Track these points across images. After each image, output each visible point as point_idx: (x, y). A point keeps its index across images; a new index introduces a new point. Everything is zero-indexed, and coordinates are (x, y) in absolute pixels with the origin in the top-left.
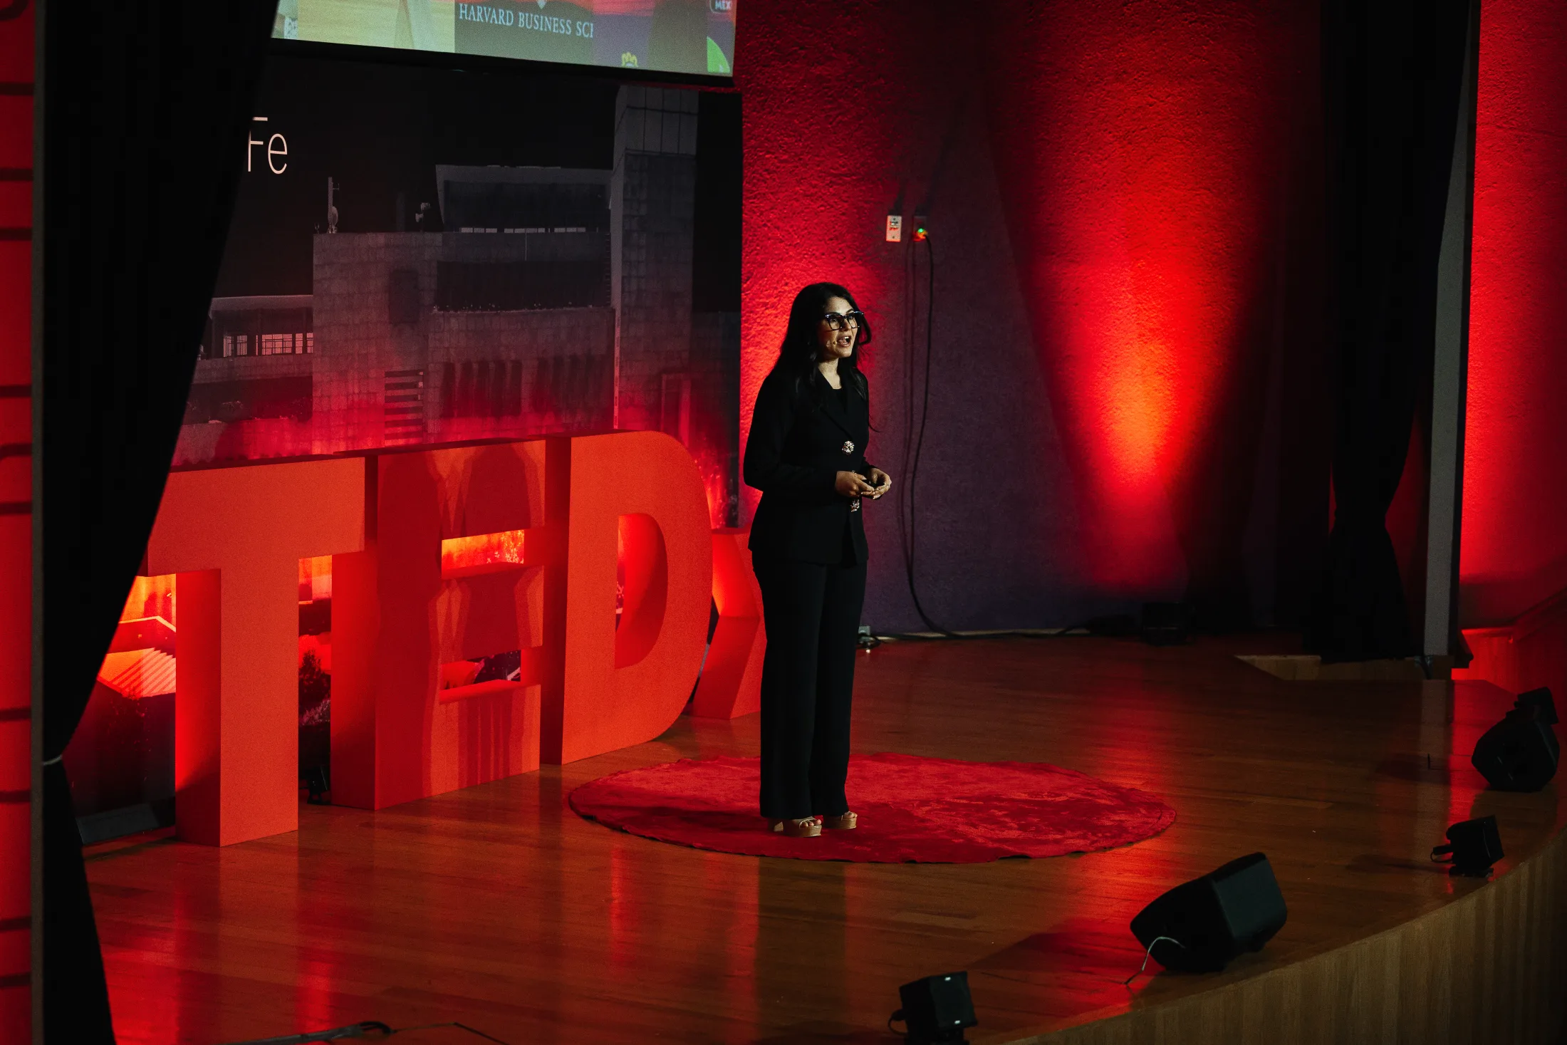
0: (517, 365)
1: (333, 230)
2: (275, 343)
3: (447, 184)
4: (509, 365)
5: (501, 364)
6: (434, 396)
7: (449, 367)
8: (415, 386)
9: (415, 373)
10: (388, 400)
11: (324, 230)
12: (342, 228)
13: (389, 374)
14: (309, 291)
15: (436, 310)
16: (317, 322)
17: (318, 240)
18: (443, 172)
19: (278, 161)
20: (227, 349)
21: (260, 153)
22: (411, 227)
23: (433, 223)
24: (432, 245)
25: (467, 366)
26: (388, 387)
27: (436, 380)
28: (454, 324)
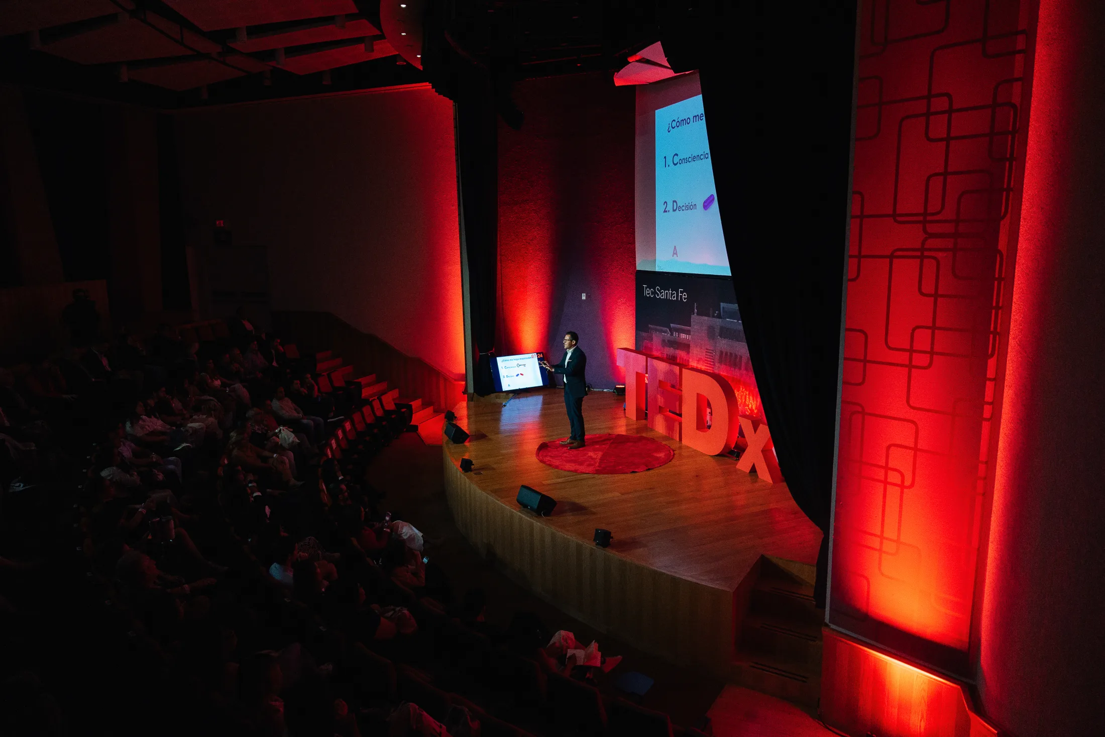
0: (741, 357)
1: (695, 315)
2: (683, 336)
3: (723, 308)
4: (739, 356)
5: (736, 356)
6: (717, 357)
7: (721, 352)
8: (713, 354)
9: (713, 350)
10: (706, 355)
11: (694, 314)
12: (698, 314)
13: (707, 349)
14: (690, 326)
15: (719, 337)
16: (691, 333)
17: (692, 316)
18: (722, 305)
19: (685, 299)
20: (674, 335)
21: (681, 296)
22: (714, 317)
23: (719, 317)
24: (718, 322)
25: (726, 354)
26: (706, 352)
27: (718, 353)
28: (724, 342)
